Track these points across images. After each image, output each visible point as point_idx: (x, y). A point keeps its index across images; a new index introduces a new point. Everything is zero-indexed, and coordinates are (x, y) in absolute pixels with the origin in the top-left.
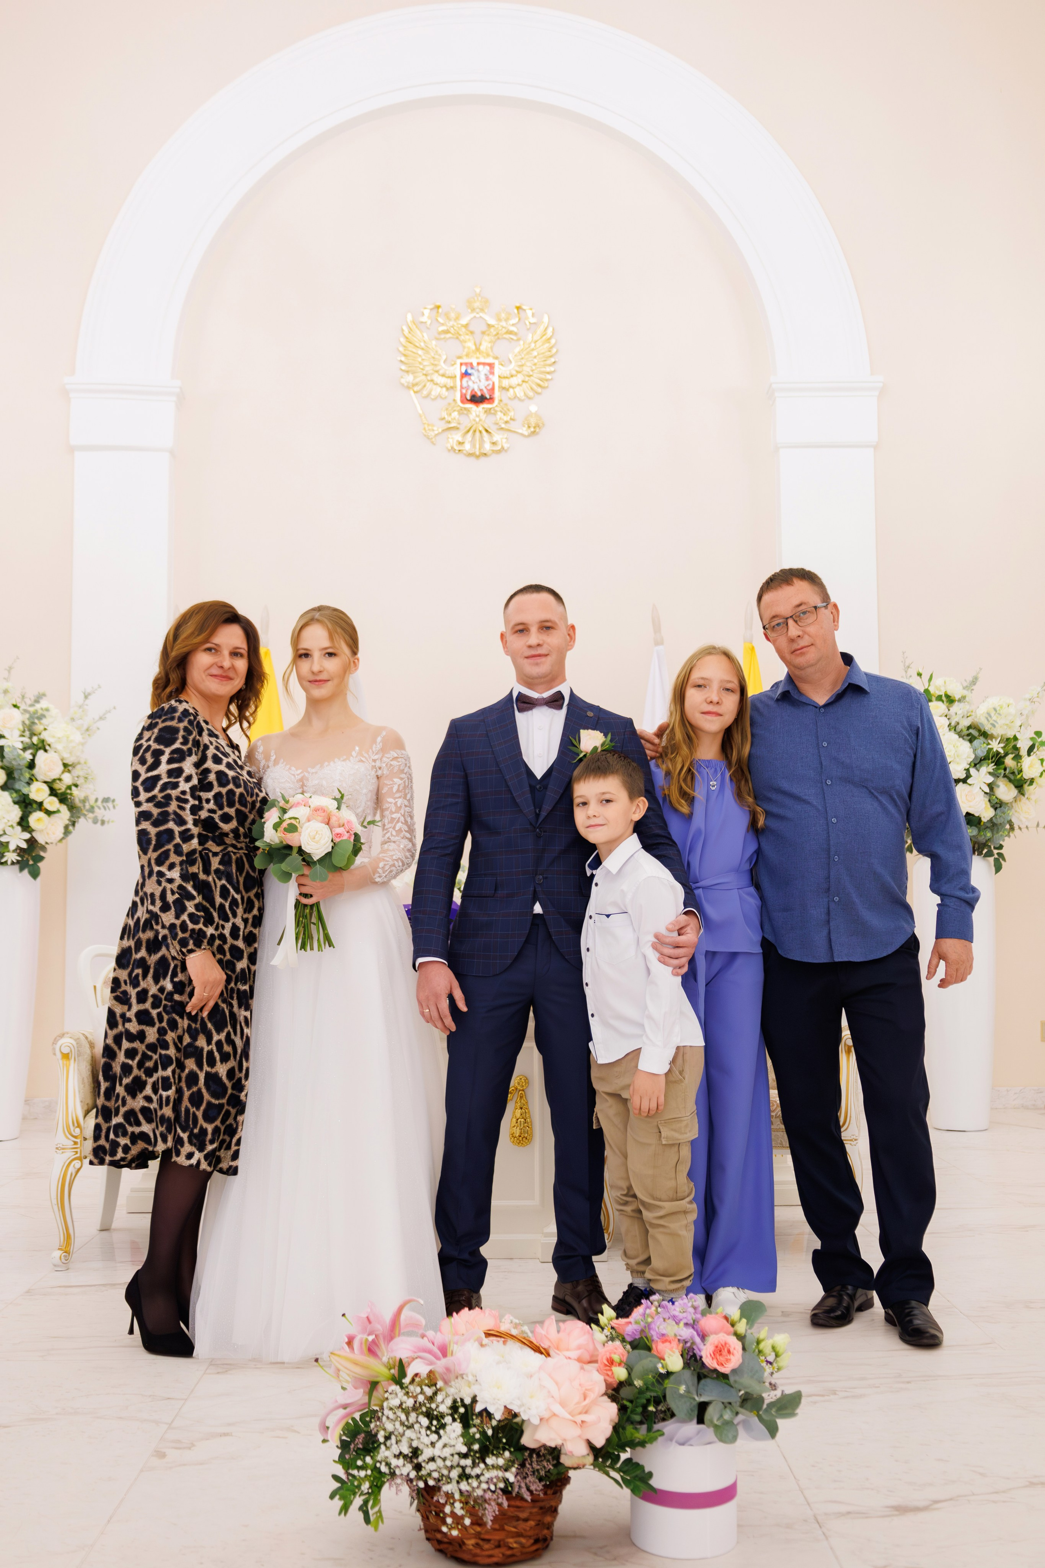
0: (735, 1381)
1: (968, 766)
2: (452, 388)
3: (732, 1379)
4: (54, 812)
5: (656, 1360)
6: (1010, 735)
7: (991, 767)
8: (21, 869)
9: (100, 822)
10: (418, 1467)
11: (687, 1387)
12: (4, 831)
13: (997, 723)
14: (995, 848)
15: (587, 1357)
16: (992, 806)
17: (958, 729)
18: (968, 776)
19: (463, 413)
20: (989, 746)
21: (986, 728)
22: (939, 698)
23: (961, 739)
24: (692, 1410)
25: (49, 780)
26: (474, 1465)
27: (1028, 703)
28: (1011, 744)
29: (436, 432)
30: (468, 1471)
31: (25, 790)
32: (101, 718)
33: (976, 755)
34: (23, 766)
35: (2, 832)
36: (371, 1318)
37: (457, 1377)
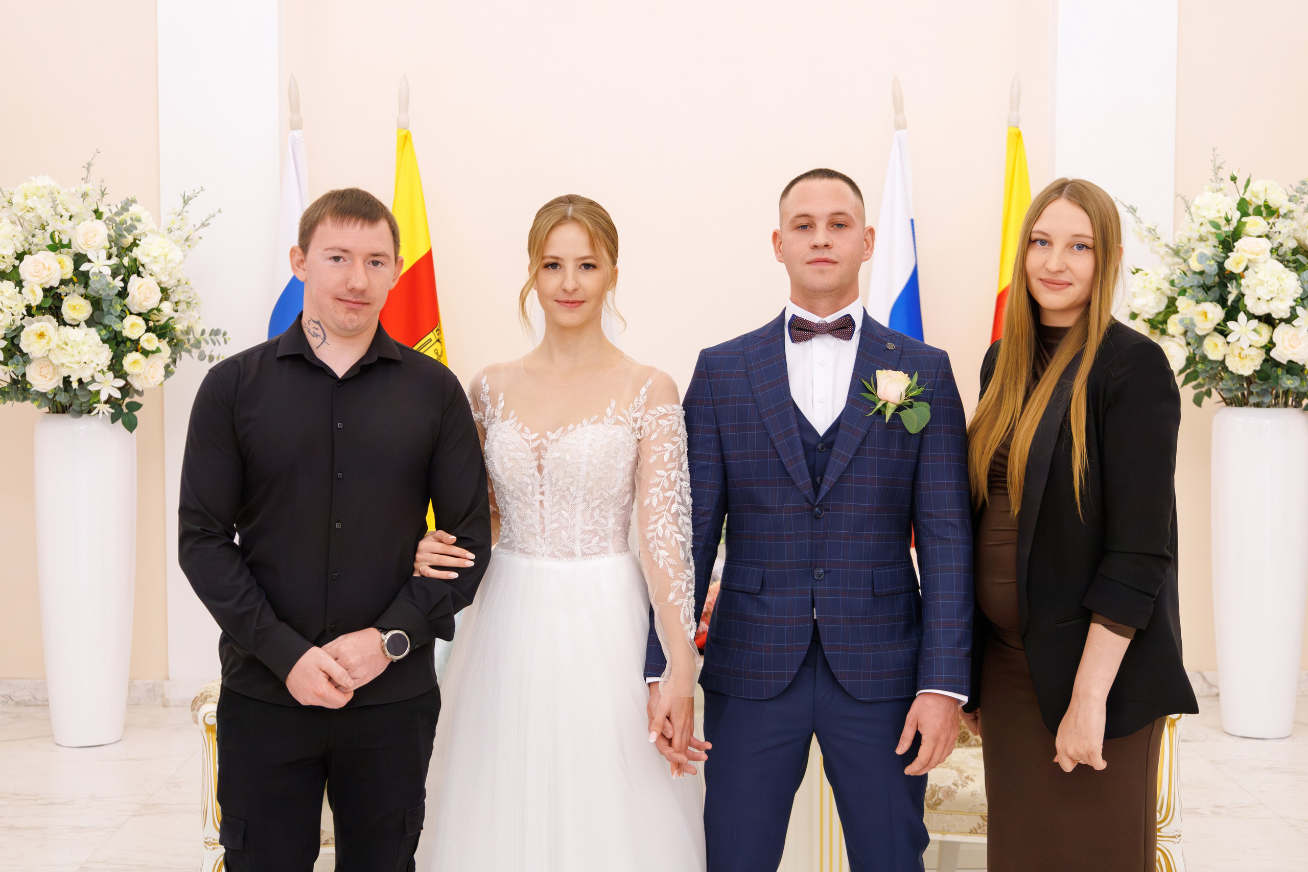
1: (1294, 304)
4: (153, 352)
8: (114, 419)
9: (207, 358)
12: (93, 377)
17: (1281, 253)
18: (1294, 316)
22: (1258, 212)
23: (1287, 270)
25: (146, 312)
31: (117, 327)
32: (203, 225)
33: (1303, 288)
34: (112, 296)
35: (91, 379)
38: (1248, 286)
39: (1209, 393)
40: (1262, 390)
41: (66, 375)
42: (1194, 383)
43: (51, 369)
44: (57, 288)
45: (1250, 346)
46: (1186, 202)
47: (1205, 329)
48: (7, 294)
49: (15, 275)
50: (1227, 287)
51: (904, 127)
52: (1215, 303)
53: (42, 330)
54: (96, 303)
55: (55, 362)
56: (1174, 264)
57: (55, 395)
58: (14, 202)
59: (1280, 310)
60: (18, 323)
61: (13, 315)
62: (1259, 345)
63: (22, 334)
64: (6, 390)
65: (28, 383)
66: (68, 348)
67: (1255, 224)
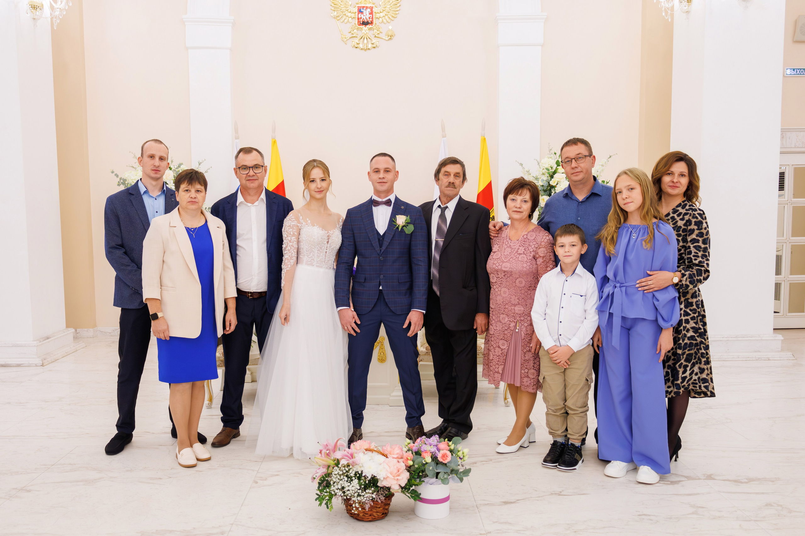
0: (449, 466)
3: (448, 465)
5: (422, 459)
10: (344, 492)
11: (432, 467)
15: (400, 457)
24: (434, 474)
26: (362, 492)
30: (360, 494)
36: (328, 444)
37: (356, 465)
46: (538, 161)
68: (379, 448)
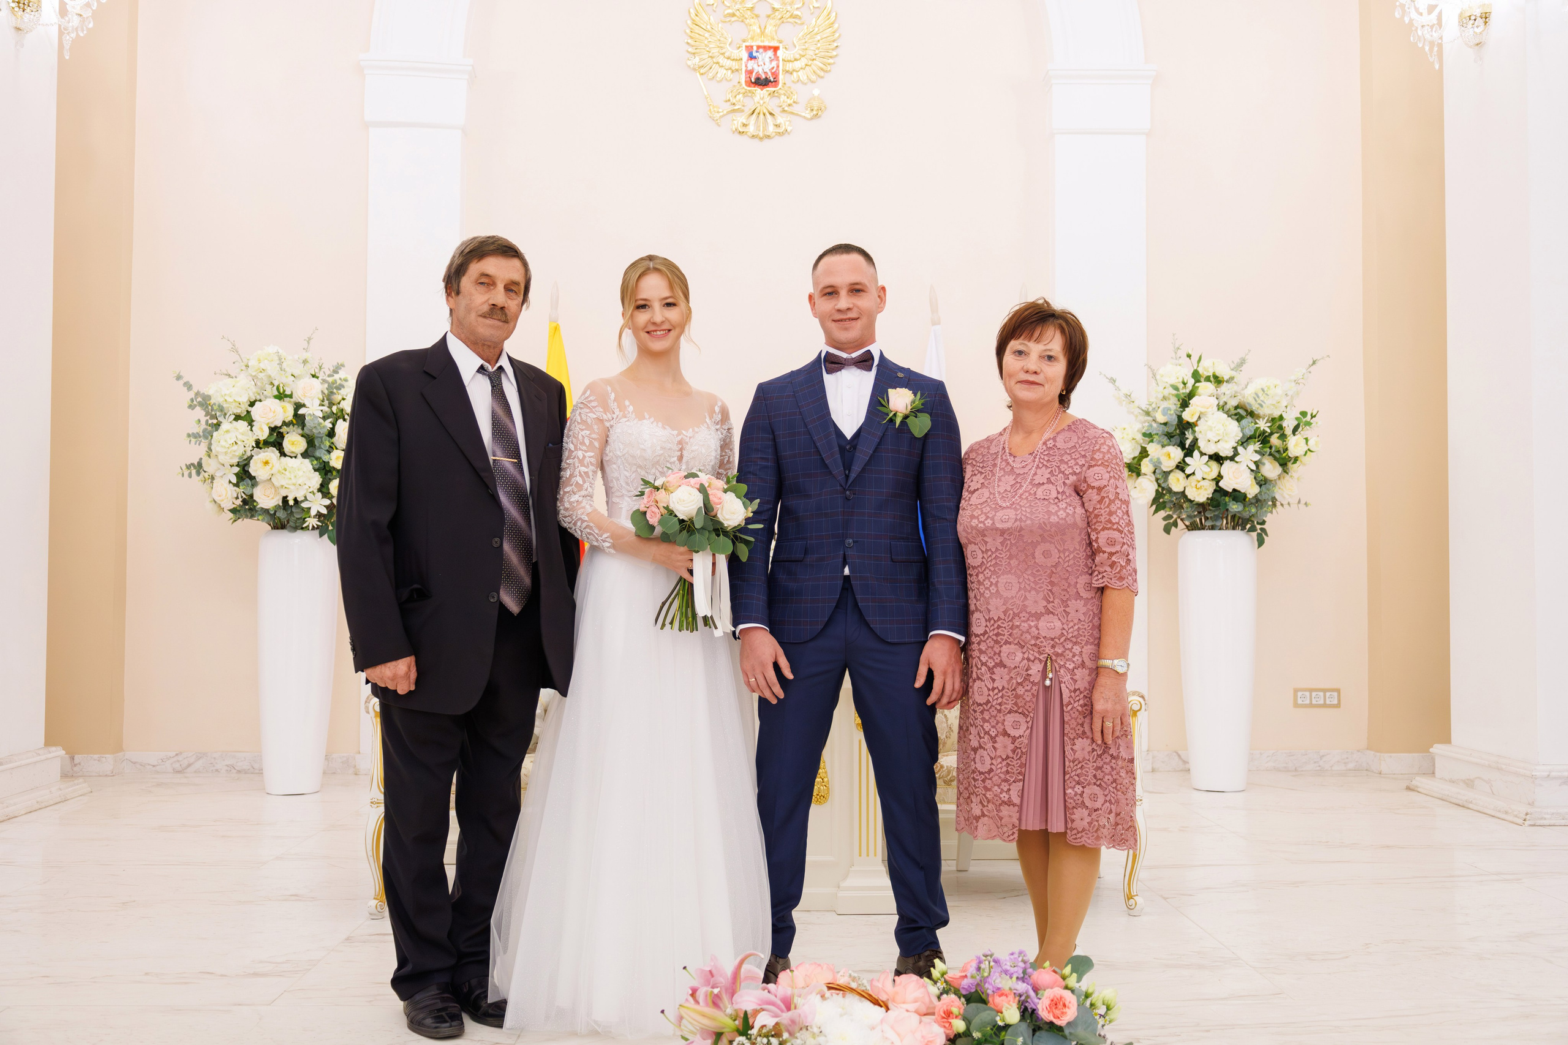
0: (1071, 1034)
1: (1236, 444)
2: (737, 70)
3: (1067, 1032)
5: (994, 1013)
6: (1276, 414)
7: (1257, 446)
8: (321, 535)
11: (1024, 1039)
12: (305, 497)
13: (1265, 403)
14: (1258, 523)
15: (924, 1010)
16: (1257, 483)
17: (1226, 408)
18: (1236, 453)
19: (748, 96)
20: (1257, 426)
21: (1254, 408)
22: (1208, 379)
23: (1230, 418)
27: (1293, 384)
28: (1277, 422)
29: (721, 114)
31: (325, 458)
33: (1243, 433)
34: (323, 433)
35: (303, 498)
36: (714, 972)
37: (801, 1029)
38: (1201, 432)
39: (1175, 524)
40: (1214, 515)
41: (285, 495)
42: (1162, 514)
43: (273, 490)
44: (280, 427)
45: (1204, 479)
46: (1153, 371)
47: (1169, 467)
48: (241, 431)
49: (248, 418)
50: (1185, 435)
51: (939, 324)
52: (1176, 446)
53: (267, 459)
54: (311, 441)
55: (276, 484)
56: (1145, 422)
57: (275, 512)
58: (250, 364)
59: (1225, 450)
60: (249, 454)
61: (245, 447)
62: (1211, 478)
63: (251, 461)
64: (238, 508)
65: (255, 501)
66: (287, 473)
67: (1205, 388)
68: (865, 982)
